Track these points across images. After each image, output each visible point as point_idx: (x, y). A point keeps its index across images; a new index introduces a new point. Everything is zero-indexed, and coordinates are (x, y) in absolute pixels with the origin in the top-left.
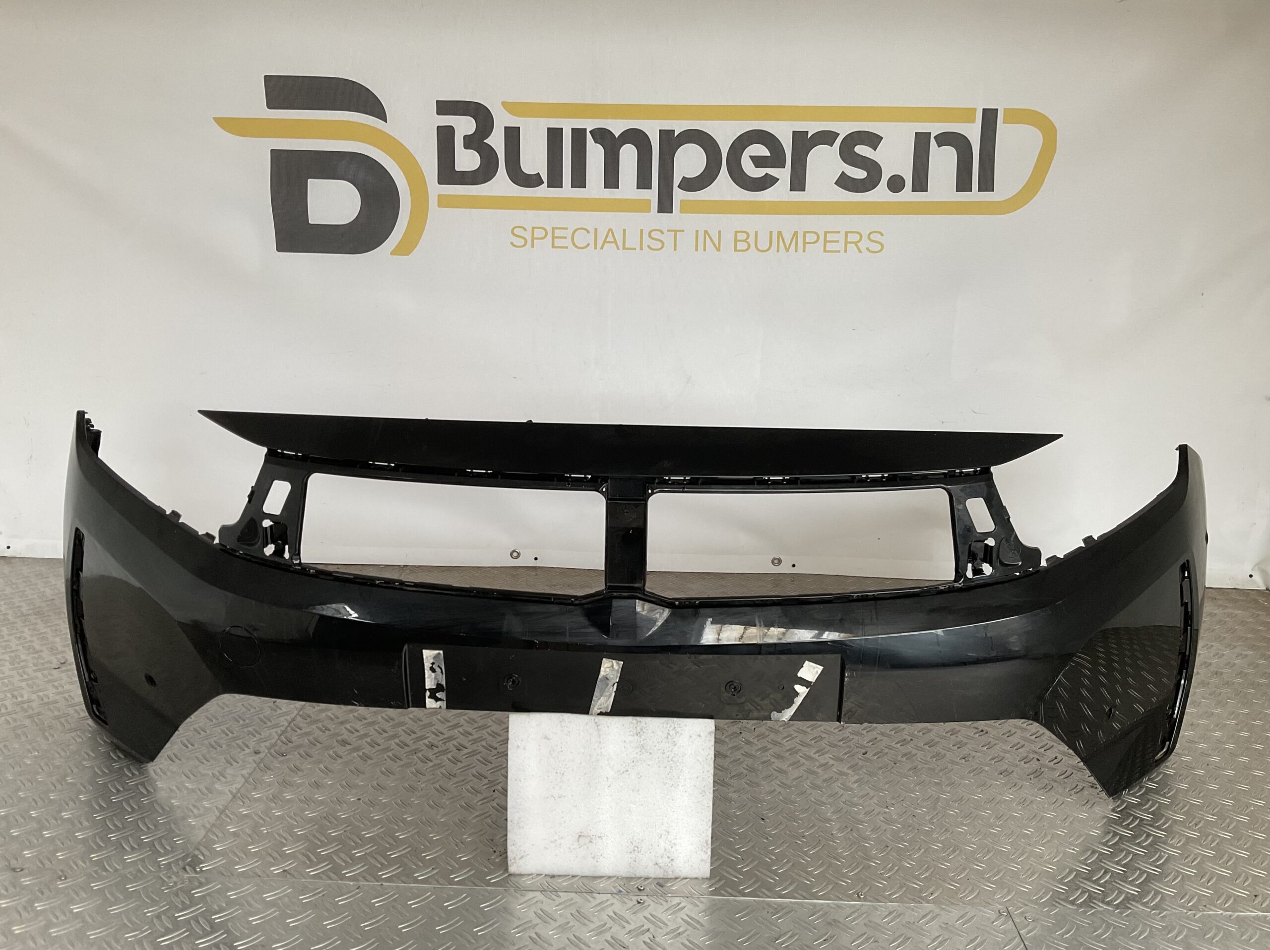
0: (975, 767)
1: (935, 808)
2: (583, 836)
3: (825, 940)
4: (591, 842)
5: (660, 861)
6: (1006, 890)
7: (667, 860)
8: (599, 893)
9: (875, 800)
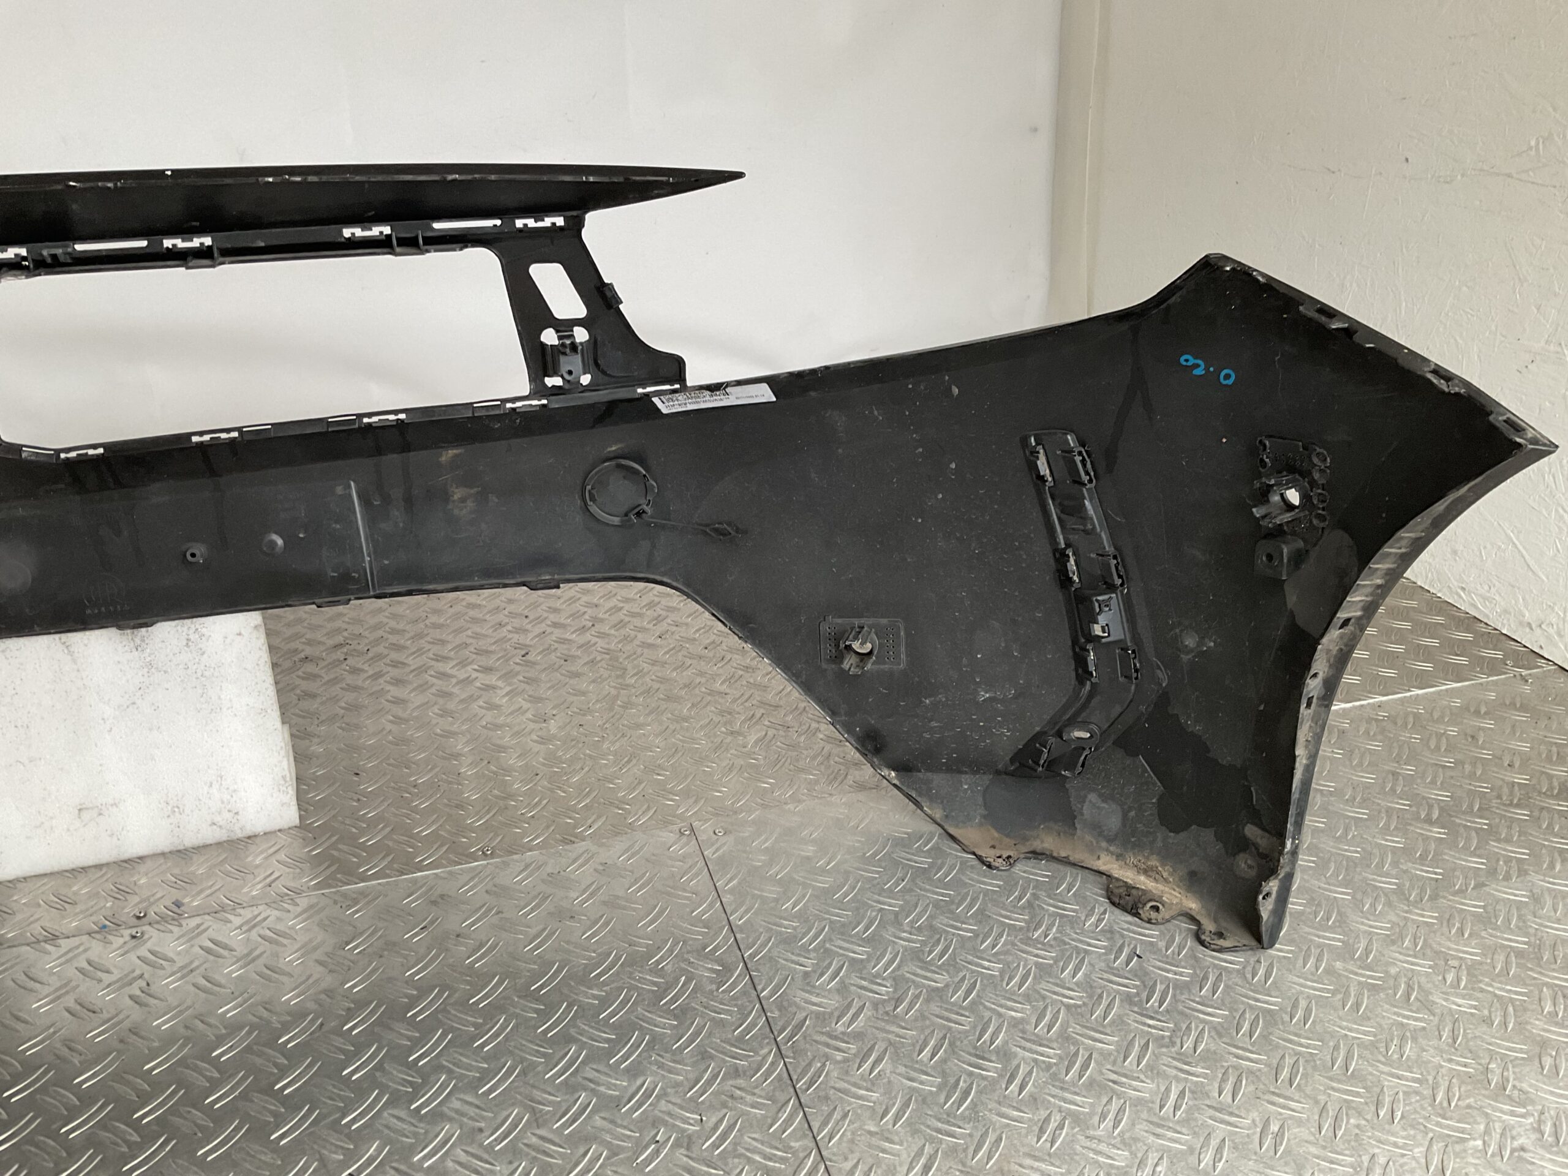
0: (671, 646)
1: (611, 709)
2: (87, 809)
3: (422, 929)
4: (100, 814)
5: (218, 819)
6: (691, 801)
7: (229, 816)
8: (68, 937)
9: (529, 715)
